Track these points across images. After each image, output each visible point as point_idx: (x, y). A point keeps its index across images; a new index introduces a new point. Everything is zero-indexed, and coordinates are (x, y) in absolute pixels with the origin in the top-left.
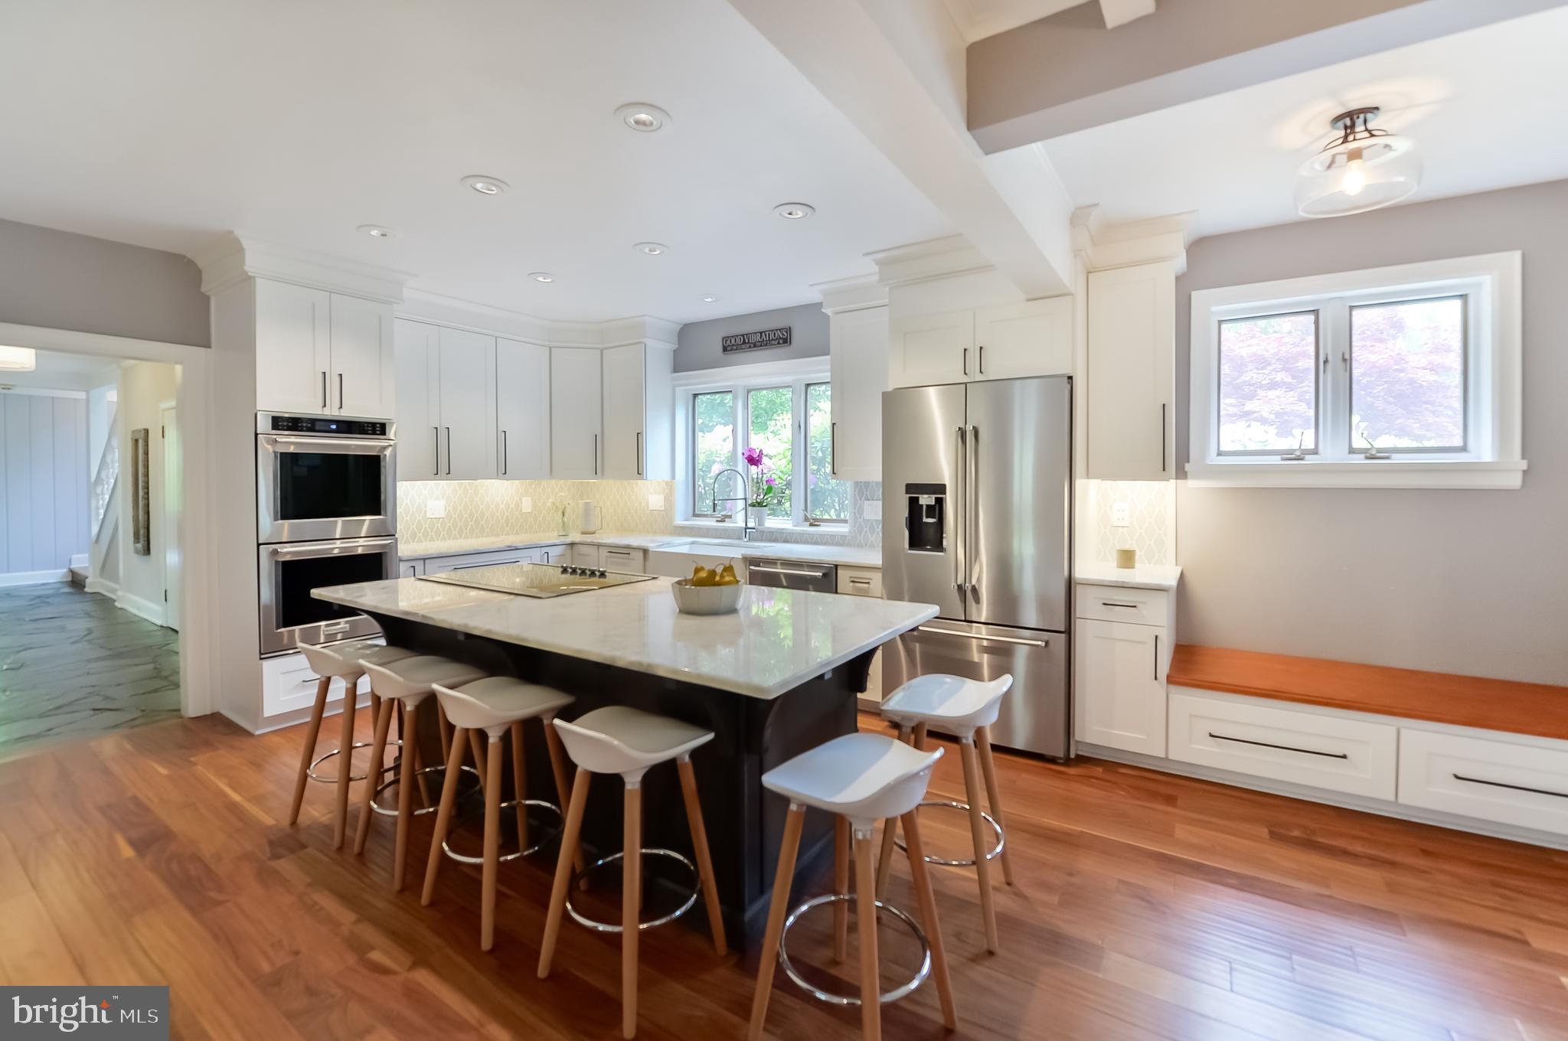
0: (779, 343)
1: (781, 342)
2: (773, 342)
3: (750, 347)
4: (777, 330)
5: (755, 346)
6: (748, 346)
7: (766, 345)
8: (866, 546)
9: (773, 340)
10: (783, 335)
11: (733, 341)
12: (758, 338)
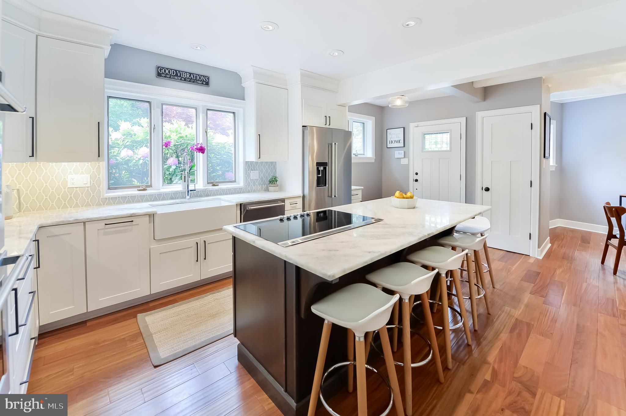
0: (202, 84)
1: (204, 83)
2: (199, 82)
3: (181, 79)
4: (201, 76)
5: (185, 80)
6: (180, 78)
7: (194, 82)
8: (251, 192)
9: (198, 80)
10: (206, 79)
11: (167, 71)
12: (188, 76)
